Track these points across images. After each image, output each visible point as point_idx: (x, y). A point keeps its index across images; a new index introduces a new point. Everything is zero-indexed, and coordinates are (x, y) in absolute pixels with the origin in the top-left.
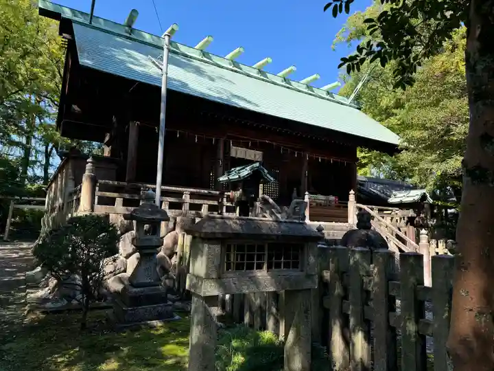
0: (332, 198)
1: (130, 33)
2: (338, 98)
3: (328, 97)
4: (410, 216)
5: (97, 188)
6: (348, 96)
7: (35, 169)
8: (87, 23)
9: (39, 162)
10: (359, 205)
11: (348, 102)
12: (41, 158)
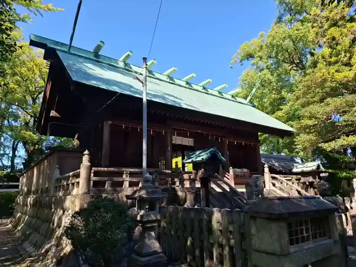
0: (245, 170)
1: (96, 57)
2: (239, 99)
3: (233, 99)
4: (310, 181)
5: (92, 175)
6: (246, 98)
7: (3, 161)
8: (66, 50)
9: (7, 154)
10: (272, 175)
11: (246, 102)
12: (9, 151)
